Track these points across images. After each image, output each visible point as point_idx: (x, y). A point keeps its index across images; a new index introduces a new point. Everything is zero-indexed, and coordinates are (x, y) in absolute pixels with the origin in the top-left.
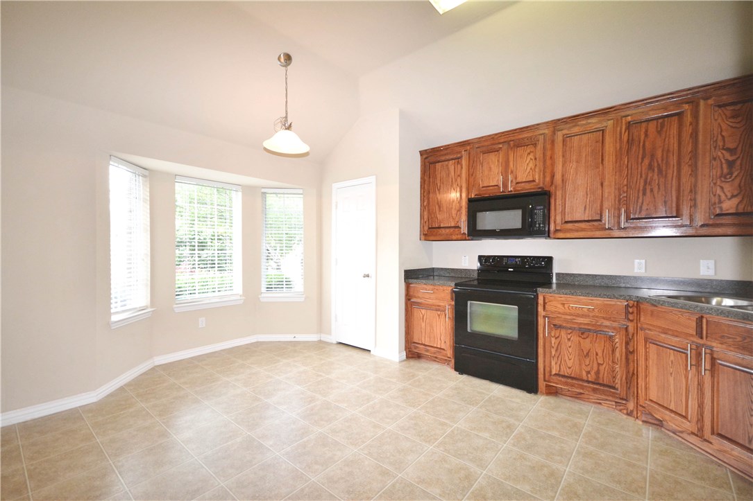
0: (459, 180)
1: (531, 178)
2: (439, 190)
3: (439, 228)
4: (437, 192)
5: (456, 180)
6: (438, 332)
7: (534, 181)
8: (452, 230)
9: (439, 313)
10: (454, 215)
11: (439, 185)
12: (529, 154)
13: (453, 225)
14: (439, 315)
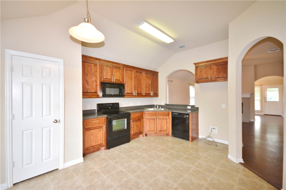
0: (96, 73)
1: (119, 79)
2: (87, 75)
3: (87, 92)
4: (86, 76)
5: (95, 73)
6: (99, 137)
7: (120, 80)
8: (94, 93)
9: (100, 129)
10: (94, 88)
11: (87, 73)
12: (118, 71)
13: (94, 91)
14: (100, 130)
